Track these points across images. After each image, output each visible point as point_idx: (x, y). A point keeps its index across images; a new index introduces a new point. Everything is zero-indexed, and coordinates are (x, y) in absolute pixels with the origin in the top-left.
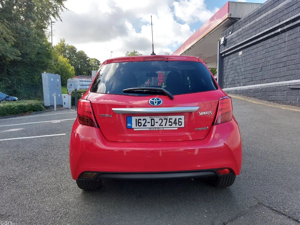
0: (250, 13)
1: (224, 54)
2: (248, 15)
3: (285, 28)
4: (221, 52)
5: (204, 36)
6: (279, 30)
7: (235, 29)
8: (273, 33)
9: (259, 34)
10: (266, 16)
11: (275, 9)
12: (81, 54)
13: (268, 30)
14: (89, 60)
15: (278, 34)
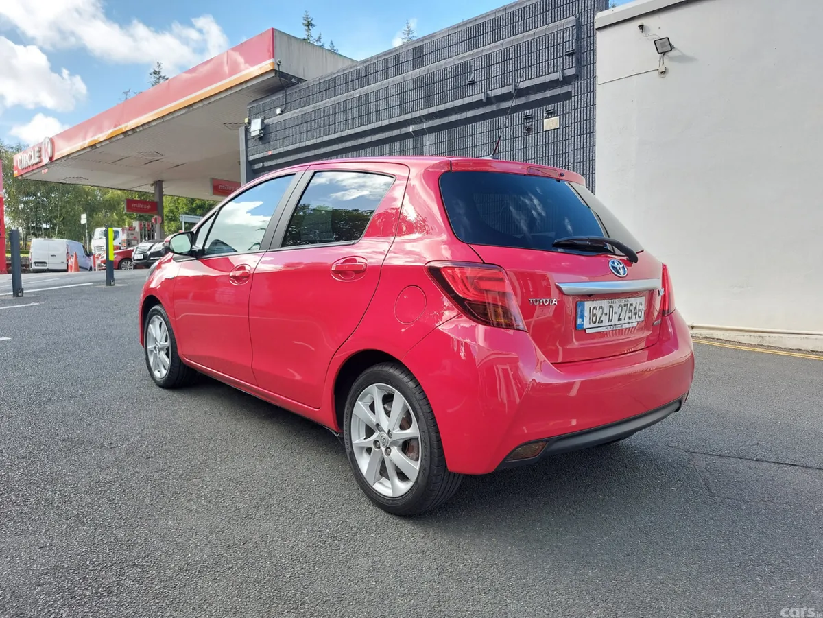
0: (335, 74)
1: (261, 164)
2: (329, 76)
3: (425, 126)
4: (251, 158)
5: (191, 105)
6: (411, 129)
7: (293, 104)
8: (396, 132)
9: (364, 128)
10: (378, 91)
11: (398, 79)
13: (385, 123)
15: (407, 136)
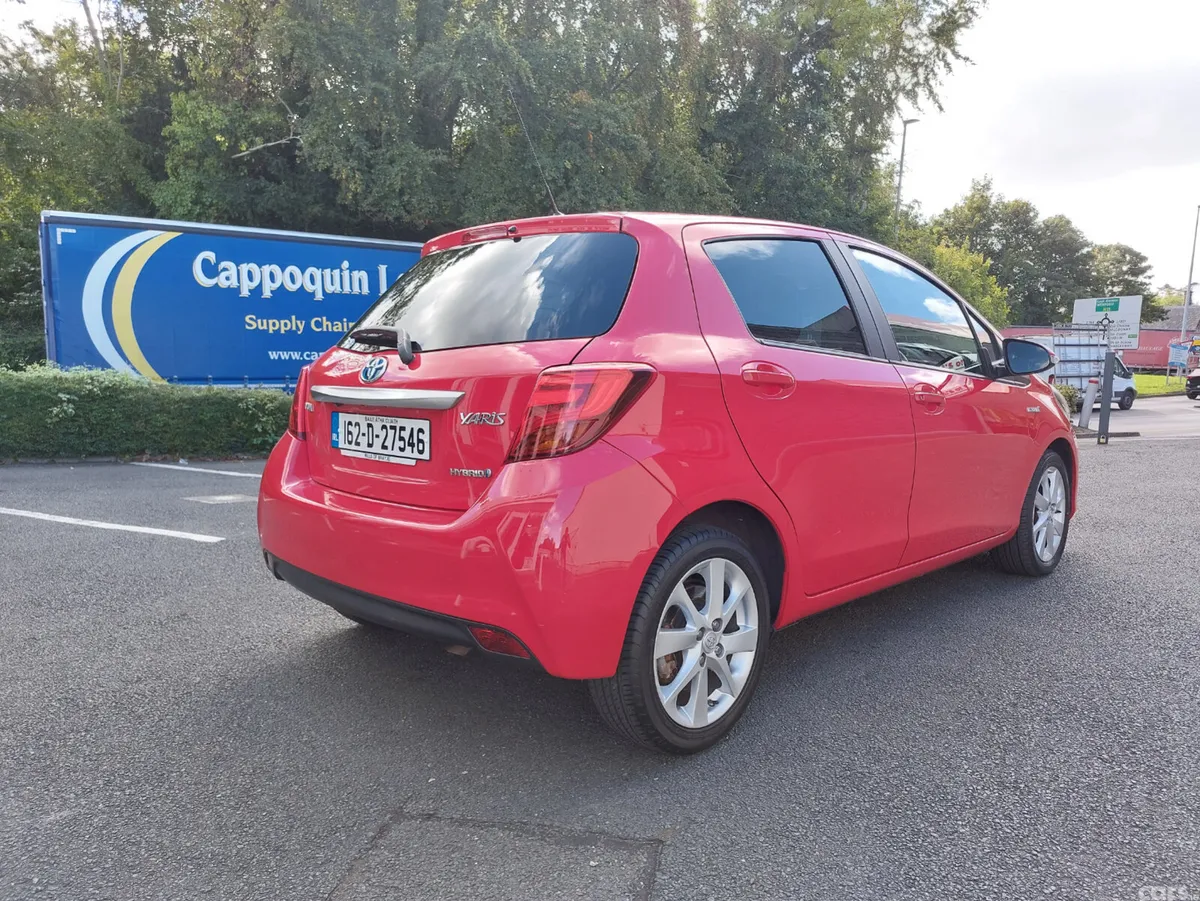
12: (1052, 232)
14: (1090, 256)
